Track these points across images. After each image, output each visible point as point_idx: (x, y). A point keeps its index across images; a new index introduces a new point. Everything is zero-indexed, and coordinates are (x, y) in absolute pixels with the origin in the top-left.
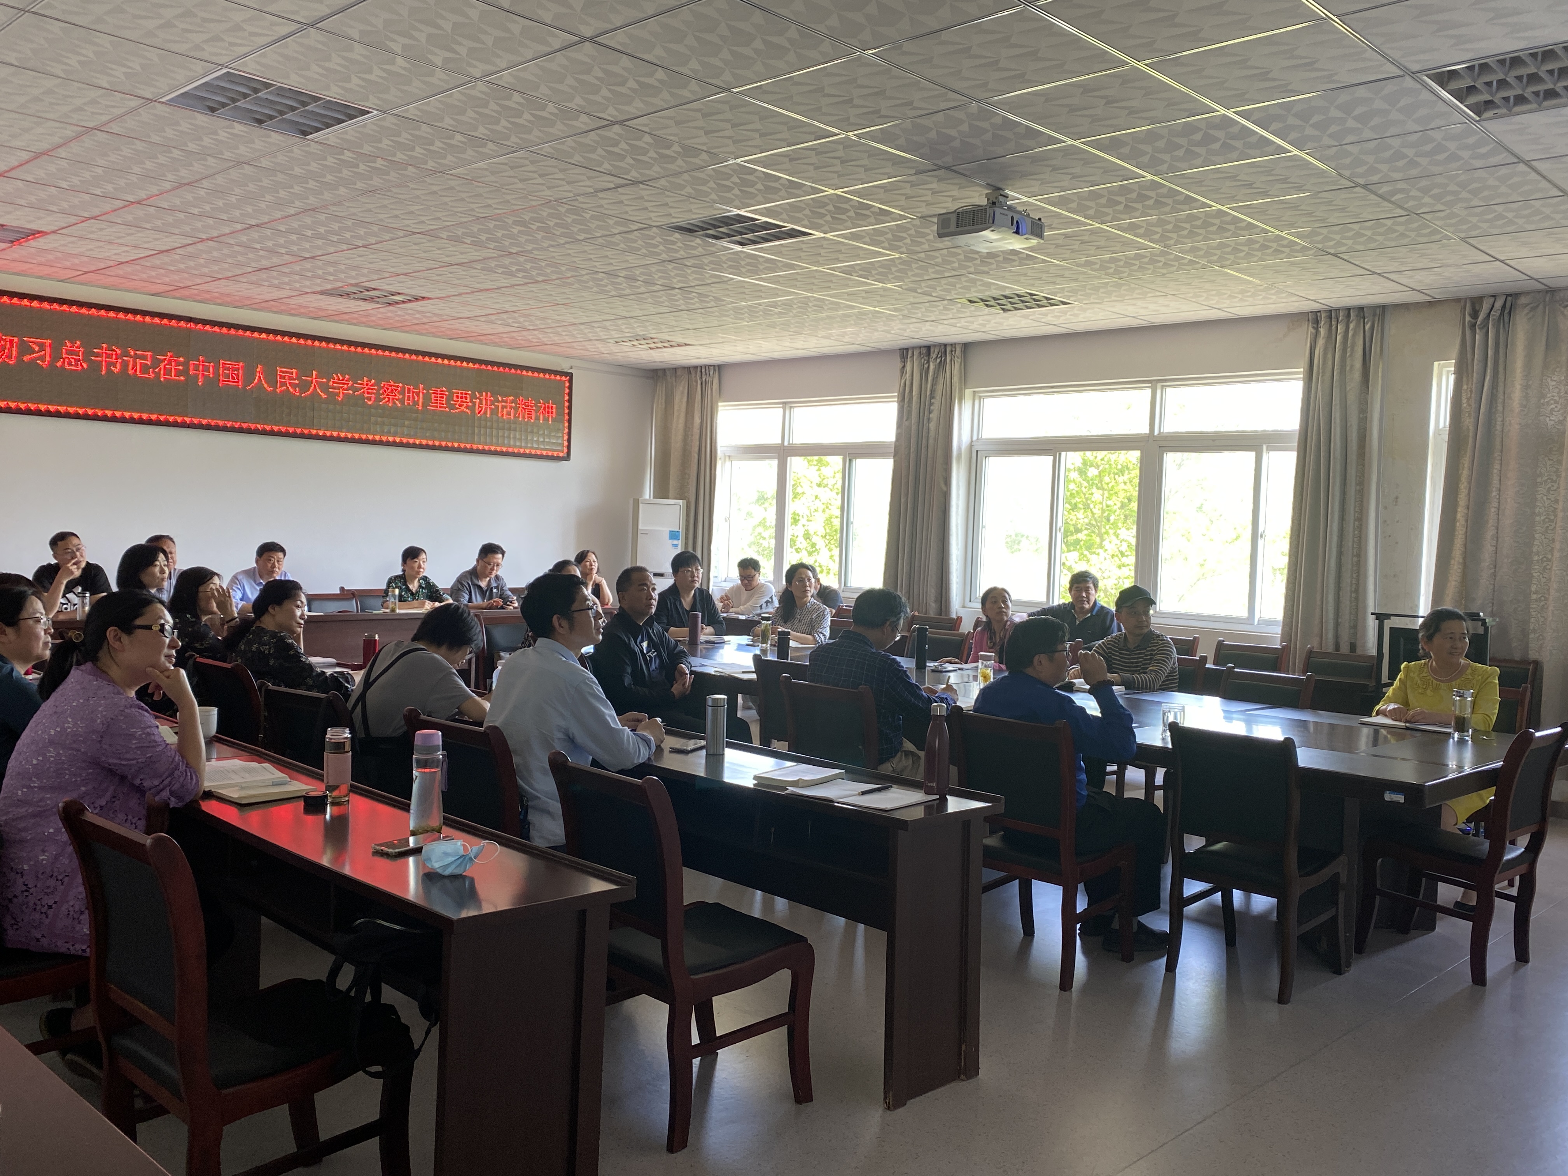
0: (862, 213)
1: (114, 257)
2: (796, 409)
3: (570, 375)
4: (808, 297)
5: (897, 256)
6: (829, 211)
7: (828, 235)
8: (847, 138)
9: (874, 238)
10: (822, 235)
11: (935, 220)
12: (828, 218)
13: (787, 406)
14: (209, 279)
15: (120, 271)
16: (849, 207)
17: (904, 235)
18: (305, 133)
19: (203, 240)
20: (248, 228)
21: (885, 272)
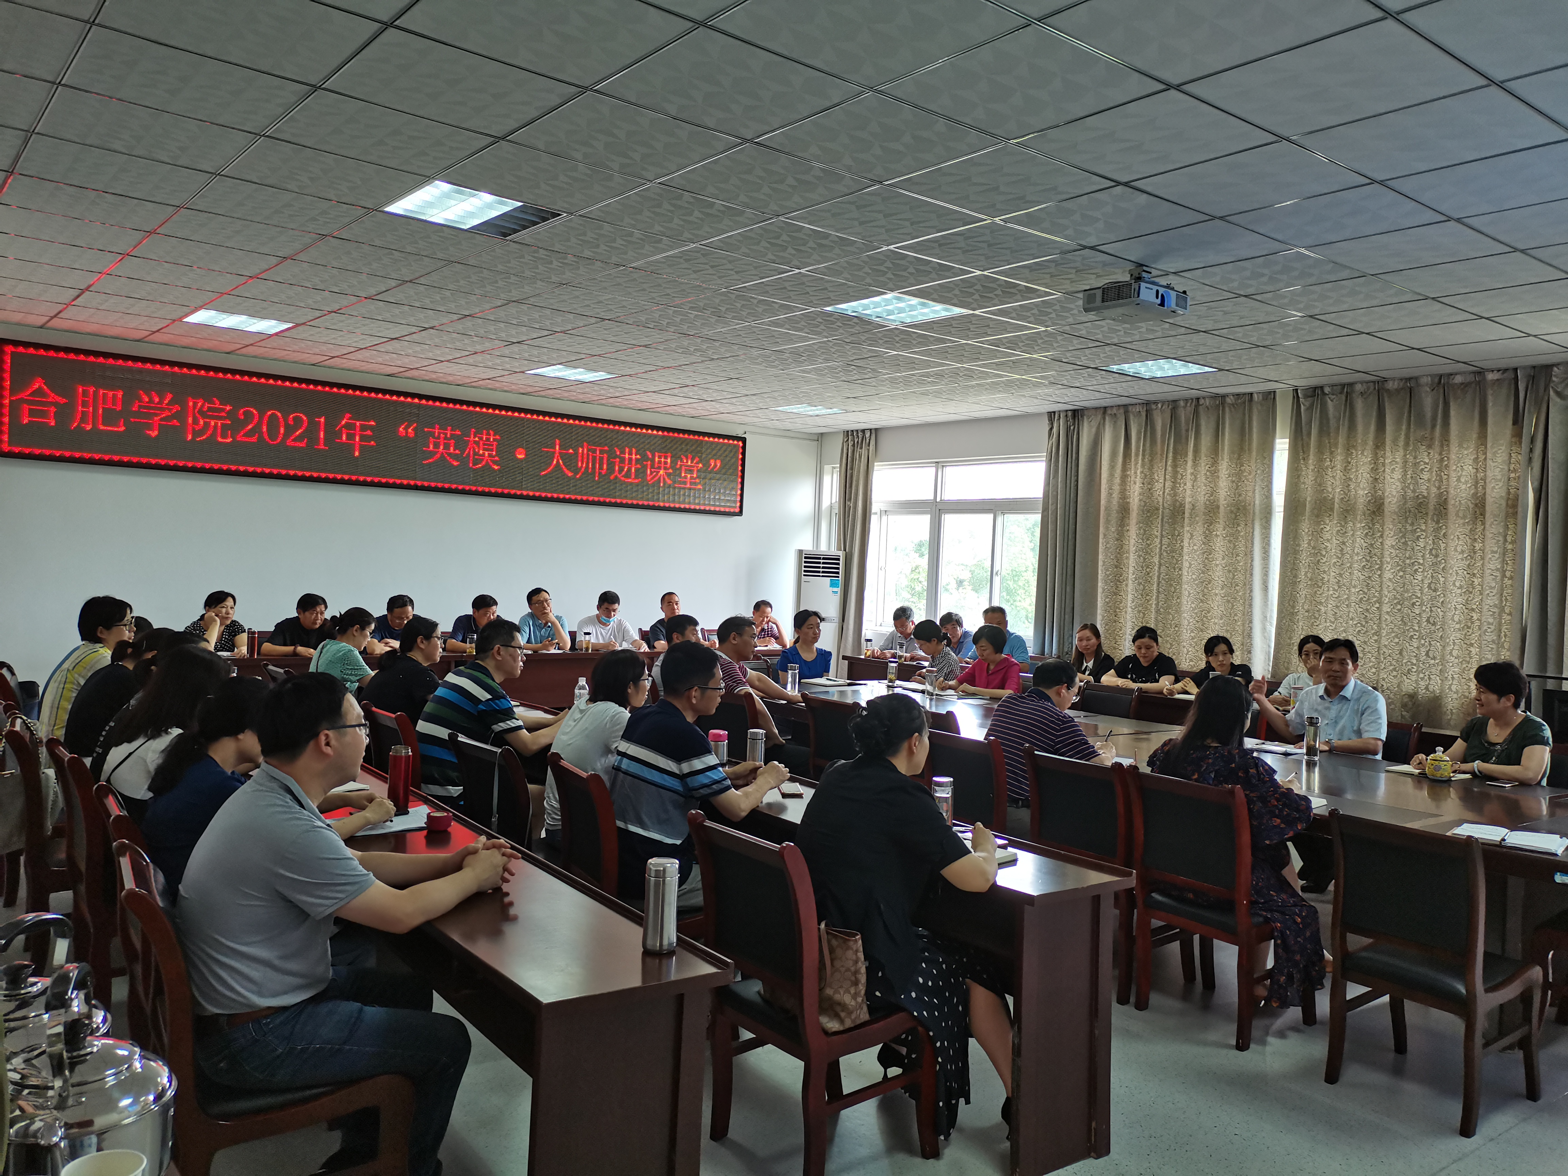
0: (1009, 292)
1: (354, 345)
2: (947, 468)
3: (744, 440)
4: (958, 368)
5: (1043, 329)
6: (977, 290)
7: (977, 312)
8: (994, 223)
9: (1020, 313)
10: (971, 312)
11: (1081, 295)
12: (976, 297)
13: (940, 465)
14: (434, 362)
15: (359, 355)
16: (996, 287)
17: (1050, 310)
18: (505, 235)
19: (426, 329)
20: (462, 318)
21: (1032, 343)
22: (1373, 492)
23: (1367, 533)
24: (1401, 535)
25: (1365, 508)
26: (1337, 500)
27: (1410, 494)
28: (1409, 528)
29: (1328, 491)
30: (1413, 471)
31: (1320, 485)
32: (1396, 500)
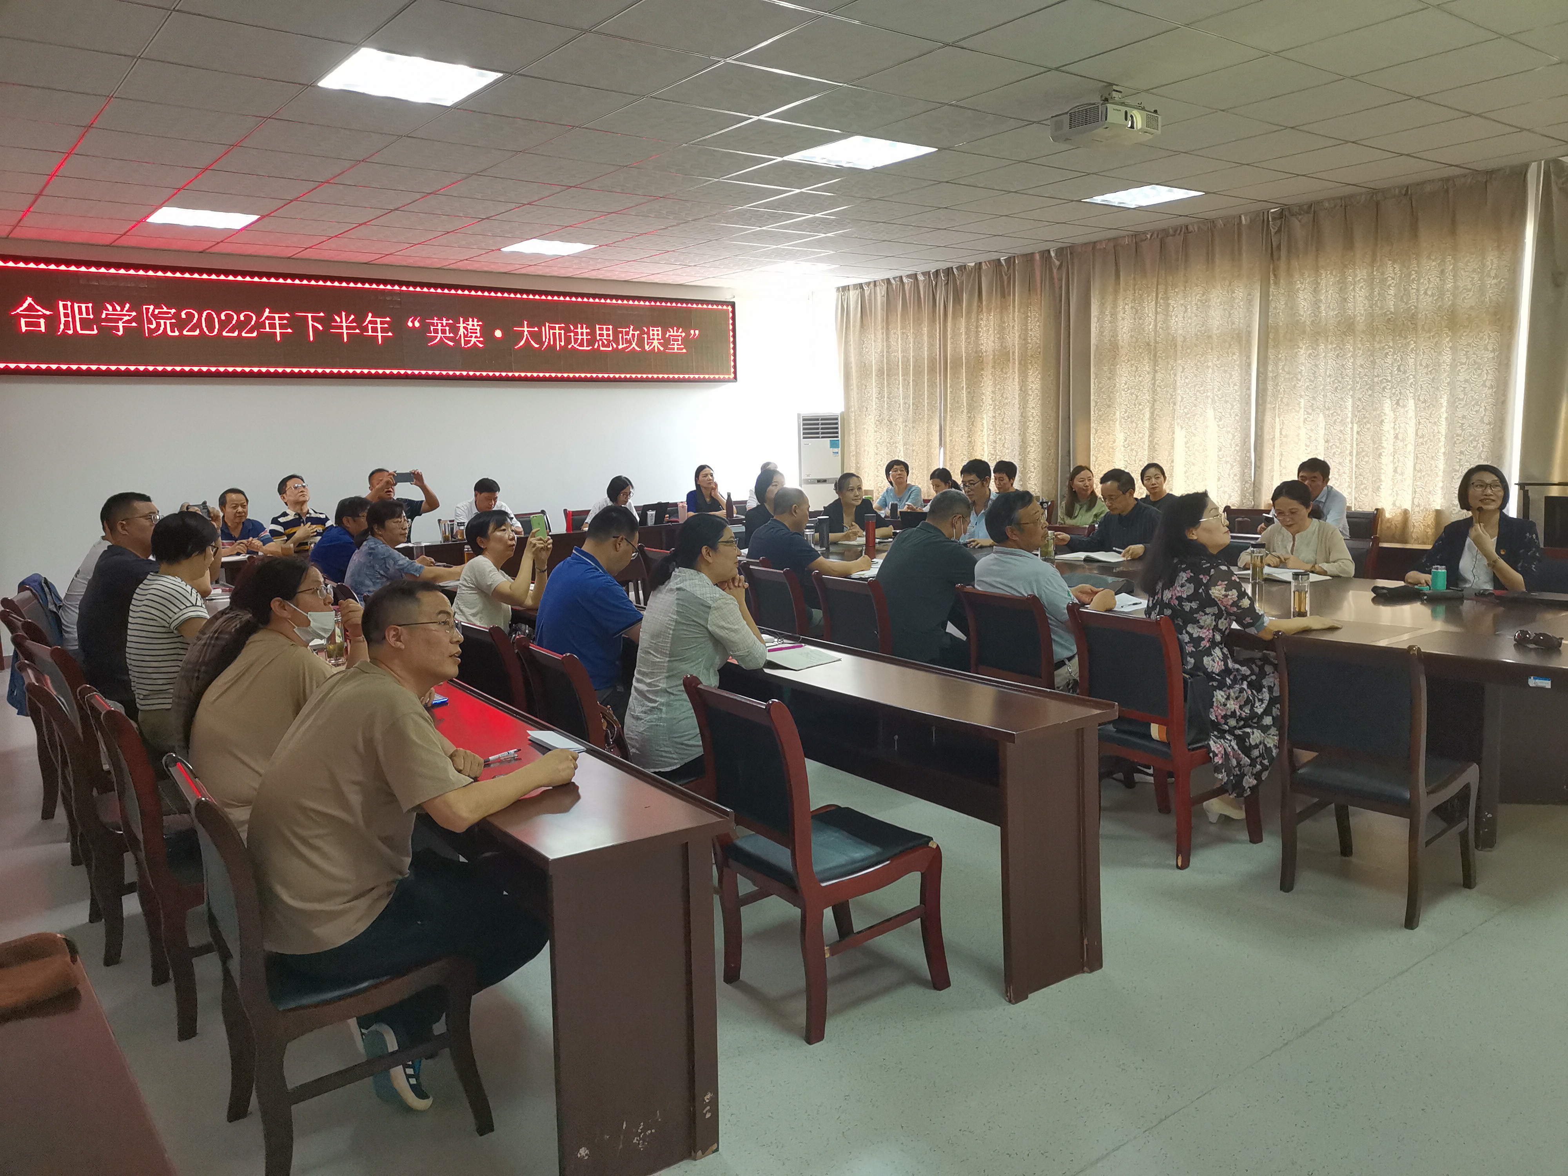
1: (324, 233)
3: (733, 305)
6: (946, 125)
11: (1047, 123)
12: (946, 132)
14: (407, 245)
15: (331, 244)
16: (964, 119)
19: (391, 211)
20: (425, 196)
22: (1342, 312)
23: (1338, 355)
24: (1369, 353)
25: (1336, 329)
26: (1308, 323)
27: (1377, 311)
28: (1377, 346)
29: (1300, 315)
30: (1380, 287)
31: (1292, 309)
32: (1363, 318)
